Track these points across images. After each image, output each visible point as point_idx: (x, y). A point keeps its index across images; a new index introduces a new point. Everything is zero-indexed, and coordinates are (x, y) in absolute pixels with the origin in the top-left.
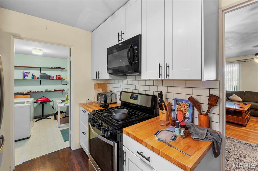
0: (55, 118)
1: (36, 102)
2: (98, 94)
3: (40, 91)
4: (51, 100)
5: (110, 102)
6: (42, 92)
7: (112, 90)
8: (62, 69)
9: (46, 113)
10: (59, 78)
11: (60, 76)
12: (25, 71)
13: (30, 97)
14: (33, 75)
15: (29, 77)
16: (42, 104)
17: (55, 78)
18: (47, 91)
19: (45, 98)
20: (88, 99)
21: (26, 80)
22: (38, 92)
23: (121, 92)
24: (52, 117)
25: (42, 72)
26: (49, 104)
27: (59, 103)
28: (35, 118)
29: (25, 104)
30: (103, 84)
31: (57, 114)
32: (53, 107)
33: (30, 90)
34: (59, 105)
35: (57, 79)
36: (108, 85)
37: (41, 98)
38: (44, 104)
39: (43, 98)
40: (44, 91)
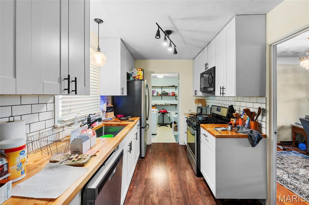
0: (171, 127)
1: (159, 113)
2: (198, 107)
3: (162, 104)
4: (168, 112)
5: (205, 113)
6: (163, 105)
7: (209, 105)
8: (176, 87)
9: (165, 122)
10: (174, 95)
11: (174, 92)
12: (154, 90)
13: (156, 108)
14: (157, 92)
15: (155, 94)
16: (162, 115)
17: (171, 95)
18: (166, 105)
19: (164, 110)
20: (190, 111)
21: (154, 96)
22: (161, 105)
23: (212, 105)
24: (169, 126)
25: (163, 90)
26: (167, 115)
27: (173, 115)
28: (159, 124)
29: (154, 112)
30: (202, 99)
31: (172, 123)
32: (169, 118)
33: (156, 103)
34: (173, 116)
35: (172, 96)
36: (207, 101)
37: (162, 110)
38: (164, 115)
39: (163, 110)
40: (164, 105)
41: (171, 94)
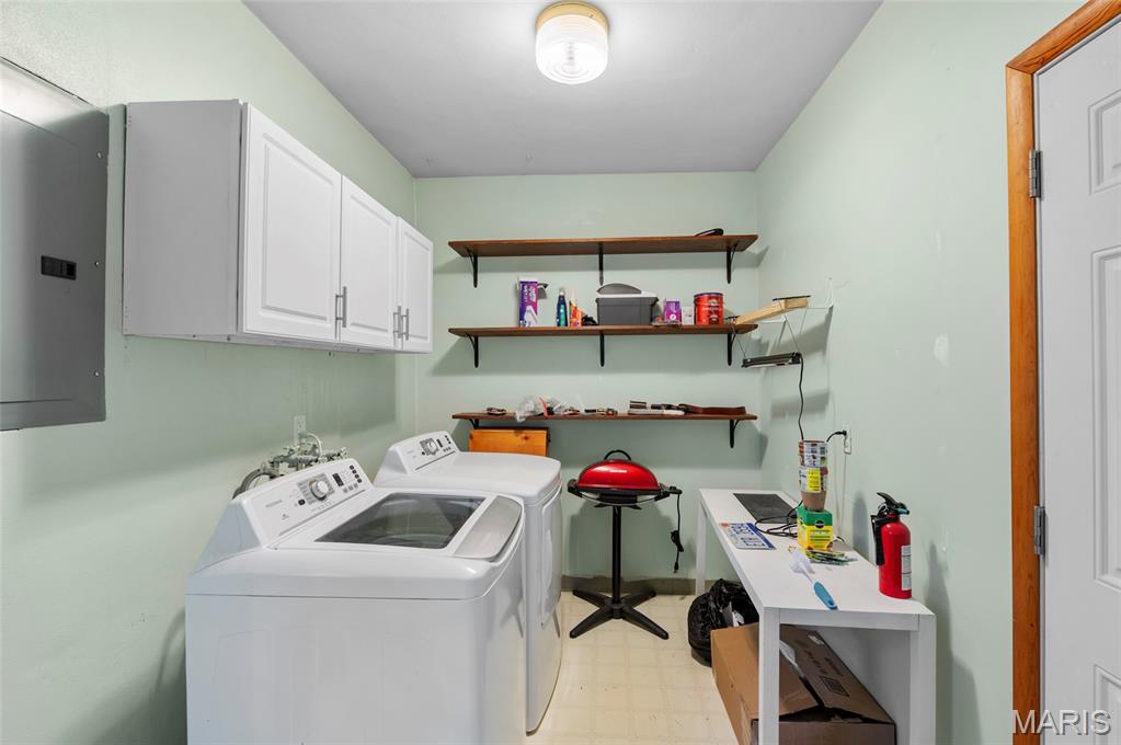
1: (575, 489)
3: (602, 407)
4: (664, 477)
6: (611, 415)
8: (730, 248)
10: (717, 325)
11: (719, 297)
14: (562, 301)
15: (543, 316)
16: (609, 510)
17: (688, 321)
18: (642, 415)
19: (628, 463)
21: (529, 331)
22: (592, 414)
25: (611, 277)
32: (676, 536)
33: (547, 398)
35: (698, 328)
37: (605, 463)
38: (626, 511)
39: (618, 463)
40: (623, 410)
41: (688, 311)
